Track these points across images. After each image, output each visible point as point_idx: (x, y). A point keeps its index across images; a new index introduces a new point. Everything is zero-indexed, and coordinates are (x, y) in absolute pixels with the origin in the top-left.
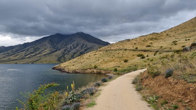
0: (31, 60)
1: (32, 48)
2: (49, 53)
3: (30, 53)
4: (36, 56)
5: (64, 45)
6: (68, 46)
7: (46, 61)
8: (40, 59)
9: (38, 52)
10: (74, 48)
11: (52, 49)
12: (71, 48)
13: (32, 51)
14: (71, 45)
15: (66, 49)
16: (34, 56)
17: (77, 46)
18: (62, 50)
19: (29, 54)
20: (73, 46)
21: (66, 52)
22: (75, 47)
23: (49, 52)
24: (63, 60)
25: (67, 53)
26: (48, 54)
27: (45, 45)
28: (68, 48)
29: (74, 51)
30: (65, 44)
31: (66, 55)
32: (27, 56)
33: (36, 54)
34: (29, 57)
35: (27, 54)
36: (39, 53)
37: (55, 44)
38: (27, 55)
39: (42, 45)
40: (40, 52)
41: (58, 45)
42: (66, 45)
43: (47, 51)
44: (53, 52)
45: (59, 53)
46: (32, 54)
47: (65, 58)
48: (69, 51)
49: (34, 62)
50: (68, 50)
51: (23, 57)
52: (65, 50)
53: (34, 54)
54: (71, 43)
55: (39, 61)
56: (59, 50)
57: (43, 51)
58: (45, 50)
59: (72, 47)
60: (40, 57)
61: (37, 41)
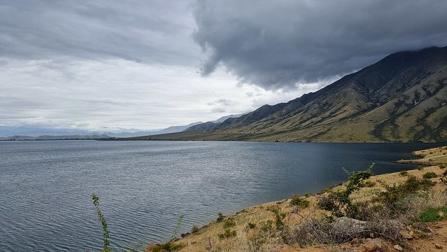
0: (307, 133)
1: (316, 105)
2: (354, 115)
3: (310, 116)
4: (323, 123)
5: (398, 91)
6: (409, 92)
7: (340, 136)
8: (329, 130)
9: (327, 114)
10: (429, 95)
11: (362, 102)
12: (417, 95)
13: (315, 112)
14: (418, 88)
15: (402, 99)
16: (319, 122)
17: (437, 90)
18: (390, 104)
19: (308, 119)
20: (424, 89)
21: (401, 110)
22: (432, 92)
23: (353, 111)
24: (390, 132)
25: (405, 112)
26: (350, 117)
27: (345, 95)
28: (406, 98)
29: (428, 103)
30: (399, 87)
31: (401, 118)
32: (304, 124)
33: (324, 119)
34: (308, 127)
35: (305, 118)
36: (330, 116)
37: (371, 91)
38: (305, 121)
39: (337, 97)
40: (332, 113)
41: (378, 91)
42: (404, 88)
43: (349, 110)
44: (365, 111)
45: (380, 112)
46: (314, 119)
47: (398, 126)
48: (412, 106)
49: (313, 137)
50: (408, 102)
51: (297, 125)
52: (398, 105)
53: (319, 118)
54: (418, 83)
55: (325, 135)
56: (382, 104)
57: (339, 109)
58: (345, 108)
59: (423, 93)
60: (329, 124)
61: (328, 87)
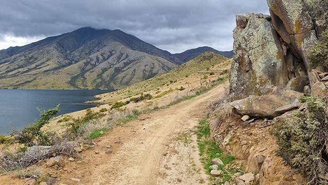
0: (14, 81)
1: (23, 58)
2: (56, 69)
3: (16, 67)
4: (29, 73)
5: (86, 54)
6: (93, 56)
7: (44, 85)
8: (35, 79)
9: (33, 66)
10: (105, 59)
11: (61, 60)
12: (98, 59)
13: (21, 63)
14: (98, 54)
15: (89, 60)
16: (25, 72)
17: (109, 57)
18: (81, 63)
19: (15, 69)
20: (102, 55)
21: (89, 67)
22: (106, 57)
23: (54, 66)
24: (81, 82)
25: (90, 69)
26: (52, 70)
27: (48, 52)
28: (91, 60)
29: (103, 65)
30: (87, 52)
31: (88, 73)
32: (10, 73)
33: (30, 70)
34: (15, 76)
35: (12, 68)
36: (35, 68)
37: (68, 52)
38: (11, 71)
39: (42, 53)
40: (37, 66)
41: (73, 52)
42: (90, 53)
43: (52, 64)
44: (63, 66)
45: (75, 68)
46: (21, 70)
47: (86, 78)
48: (94, 66)
49: (19, 85)
50: (93, 63)
51: (3, 74)
52: (86, 64)
53: (26, 69)
54: (98, 51)
55: (31, 84)
56: (76, 62)
57: (44, 63)
58: (48, 63)
59: (101, 58)
60: (35, 74)
61: (34, 44)
